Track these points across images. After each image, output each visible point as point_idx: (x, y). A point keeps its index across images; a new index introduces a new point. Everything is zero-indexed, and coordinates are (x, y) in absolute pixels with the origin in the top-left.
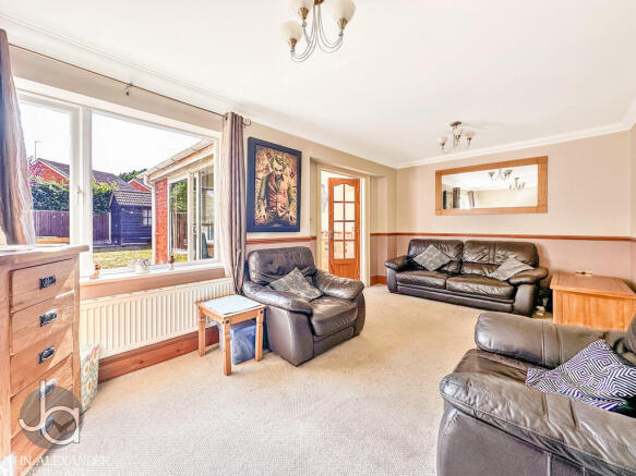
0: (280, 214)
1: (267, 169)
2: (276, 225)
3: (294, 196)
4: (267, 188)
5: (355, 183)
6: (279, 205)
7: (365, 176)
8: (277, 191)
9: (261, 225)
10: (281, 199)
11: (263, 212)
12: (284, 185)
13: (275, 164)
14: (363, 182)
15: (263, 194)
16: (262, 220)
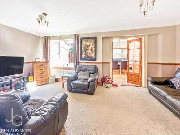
0: (89, 56)
1: (85, 44)
2: (88, 59)
3: (94, 50)
4: (85, 49)
5: (140, 40)
6: (89, 53)
7: (144, 36)
8: (88, 50)
9: (83, 59)
10: (89, 52)
11: (84, 55)
12: (90, 48)
13: (87, 42)
14: (143, 39)
15: (84, 51)
16: (84, 57)
